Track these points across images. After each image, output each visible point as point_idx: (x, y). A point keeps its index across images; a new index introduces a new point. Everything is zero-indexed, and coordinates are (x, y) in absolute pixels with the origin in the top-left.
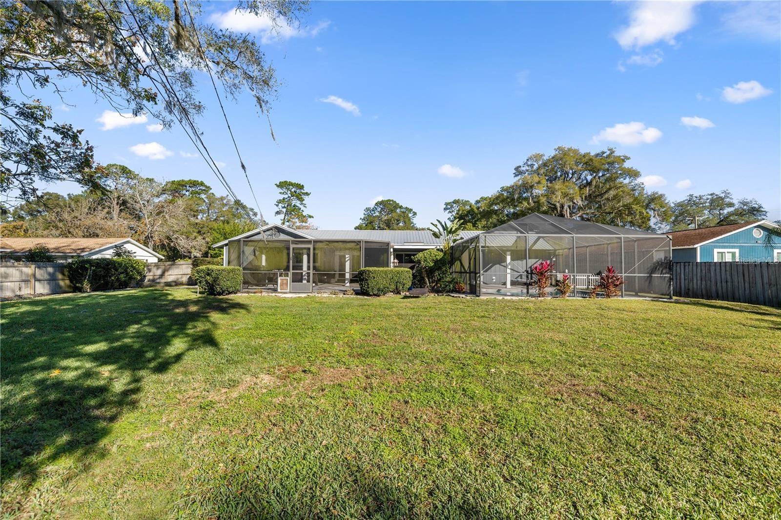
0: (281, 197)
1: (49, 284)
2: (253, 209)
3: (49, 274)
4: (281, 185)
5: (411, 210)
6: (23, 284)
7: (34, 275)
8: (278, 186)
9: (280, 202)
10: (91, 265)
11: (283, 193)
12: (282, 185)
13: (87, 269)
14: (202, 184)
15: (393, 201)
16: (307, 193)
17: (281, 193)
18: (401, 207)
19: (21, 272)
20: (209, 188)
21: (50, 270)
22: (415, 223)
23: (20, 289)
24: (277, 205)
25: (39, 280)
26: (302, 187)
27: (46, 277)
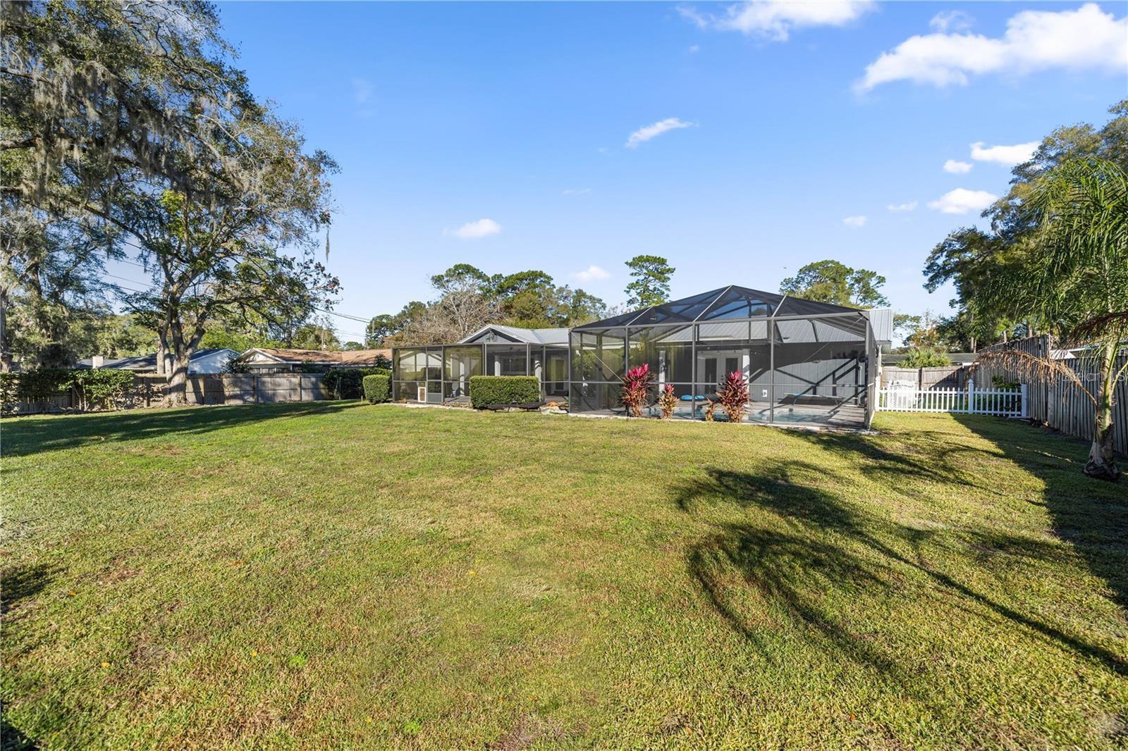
0: (634, 280)
1: (312, 392)
2: (601, 300)
3: (313, 383)
4: (634, 263)
5: (873, 274)
6: (292, 392)
7: (300, 385)
8: (630, 265)
9: (632, 286)
10: (339, 376)
11: (635, 274)
12: (637, 262)
13: (335, 379)
14: (541, 274)
15: (832, 262)
16: (669, 269)
17: (632, 274)
18: (850, 271)
19: (290, 381)
20: (550, 278)
21: (313, 379)
22: (884, 296)
23: (290, 396)
24: (628, 292)
25: (304, 389)
26: (663, 262)
27: (310, 385)
